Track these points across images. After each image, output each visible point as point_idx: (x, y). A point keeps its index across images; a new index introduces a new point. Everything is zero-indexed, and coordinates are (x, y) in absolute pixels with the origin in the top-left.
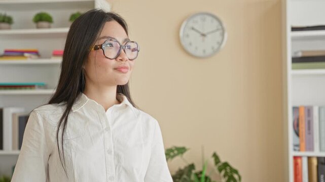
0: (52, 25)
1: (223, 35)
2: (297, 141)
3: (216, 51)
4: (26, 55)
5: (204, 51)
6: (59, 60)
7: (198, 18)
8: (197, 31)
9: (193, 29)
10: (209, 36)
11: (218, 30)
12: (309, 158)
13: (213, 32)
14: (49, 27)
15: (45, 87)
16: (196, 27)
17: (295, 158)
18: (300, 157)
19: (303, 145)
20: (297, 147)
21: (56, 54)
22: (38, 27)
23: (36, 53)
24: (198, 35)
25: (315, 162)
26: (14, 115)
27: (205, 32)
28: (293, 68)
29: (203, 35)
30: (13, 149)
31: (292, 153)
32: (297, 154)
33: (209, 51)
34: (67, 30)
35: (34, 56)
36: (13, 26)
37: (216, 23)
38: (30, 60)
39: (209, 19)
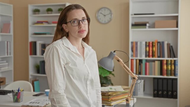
0: (53, 12)
1: (111, 15)
2: (132, 54)
3: (109, 22)
4: (44, 23)
5: (105, 22)
6: (56, 25)
7: (103, 10)
8: (103, 14)
9: (101, 13)
10: (107, 16)
11: (110, 14)
12: (136, 60)
13: (108, 14)
14: (51, 13)
15: (51, 34)
16: (102, 12)
17: (132, 60)
18: (133, 59)
19: (134, 55)
20: (132, 56)
21: (54, 23)
22: (48, 13)
23: (47, 22)
24: (103, 16)
25: (138, 61)
26: (40, 43)
27: (105, 14)
28: (132, 28)
29: (105, 16)
30: (40, 55)
31: (130, 58)
32: (132, 58)
33: (107, 21)
34: (59, 14)
35: (46, 23)
36: (40, 13)
37: (109, 11)
38: (45, 25)
39: (107, 10)
